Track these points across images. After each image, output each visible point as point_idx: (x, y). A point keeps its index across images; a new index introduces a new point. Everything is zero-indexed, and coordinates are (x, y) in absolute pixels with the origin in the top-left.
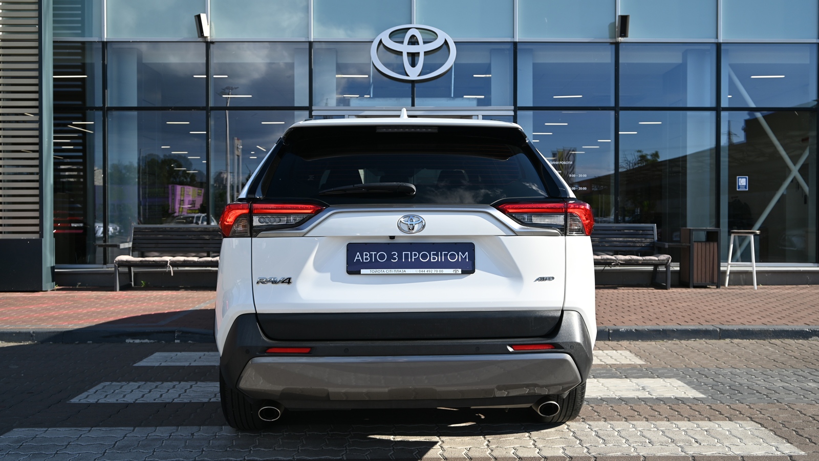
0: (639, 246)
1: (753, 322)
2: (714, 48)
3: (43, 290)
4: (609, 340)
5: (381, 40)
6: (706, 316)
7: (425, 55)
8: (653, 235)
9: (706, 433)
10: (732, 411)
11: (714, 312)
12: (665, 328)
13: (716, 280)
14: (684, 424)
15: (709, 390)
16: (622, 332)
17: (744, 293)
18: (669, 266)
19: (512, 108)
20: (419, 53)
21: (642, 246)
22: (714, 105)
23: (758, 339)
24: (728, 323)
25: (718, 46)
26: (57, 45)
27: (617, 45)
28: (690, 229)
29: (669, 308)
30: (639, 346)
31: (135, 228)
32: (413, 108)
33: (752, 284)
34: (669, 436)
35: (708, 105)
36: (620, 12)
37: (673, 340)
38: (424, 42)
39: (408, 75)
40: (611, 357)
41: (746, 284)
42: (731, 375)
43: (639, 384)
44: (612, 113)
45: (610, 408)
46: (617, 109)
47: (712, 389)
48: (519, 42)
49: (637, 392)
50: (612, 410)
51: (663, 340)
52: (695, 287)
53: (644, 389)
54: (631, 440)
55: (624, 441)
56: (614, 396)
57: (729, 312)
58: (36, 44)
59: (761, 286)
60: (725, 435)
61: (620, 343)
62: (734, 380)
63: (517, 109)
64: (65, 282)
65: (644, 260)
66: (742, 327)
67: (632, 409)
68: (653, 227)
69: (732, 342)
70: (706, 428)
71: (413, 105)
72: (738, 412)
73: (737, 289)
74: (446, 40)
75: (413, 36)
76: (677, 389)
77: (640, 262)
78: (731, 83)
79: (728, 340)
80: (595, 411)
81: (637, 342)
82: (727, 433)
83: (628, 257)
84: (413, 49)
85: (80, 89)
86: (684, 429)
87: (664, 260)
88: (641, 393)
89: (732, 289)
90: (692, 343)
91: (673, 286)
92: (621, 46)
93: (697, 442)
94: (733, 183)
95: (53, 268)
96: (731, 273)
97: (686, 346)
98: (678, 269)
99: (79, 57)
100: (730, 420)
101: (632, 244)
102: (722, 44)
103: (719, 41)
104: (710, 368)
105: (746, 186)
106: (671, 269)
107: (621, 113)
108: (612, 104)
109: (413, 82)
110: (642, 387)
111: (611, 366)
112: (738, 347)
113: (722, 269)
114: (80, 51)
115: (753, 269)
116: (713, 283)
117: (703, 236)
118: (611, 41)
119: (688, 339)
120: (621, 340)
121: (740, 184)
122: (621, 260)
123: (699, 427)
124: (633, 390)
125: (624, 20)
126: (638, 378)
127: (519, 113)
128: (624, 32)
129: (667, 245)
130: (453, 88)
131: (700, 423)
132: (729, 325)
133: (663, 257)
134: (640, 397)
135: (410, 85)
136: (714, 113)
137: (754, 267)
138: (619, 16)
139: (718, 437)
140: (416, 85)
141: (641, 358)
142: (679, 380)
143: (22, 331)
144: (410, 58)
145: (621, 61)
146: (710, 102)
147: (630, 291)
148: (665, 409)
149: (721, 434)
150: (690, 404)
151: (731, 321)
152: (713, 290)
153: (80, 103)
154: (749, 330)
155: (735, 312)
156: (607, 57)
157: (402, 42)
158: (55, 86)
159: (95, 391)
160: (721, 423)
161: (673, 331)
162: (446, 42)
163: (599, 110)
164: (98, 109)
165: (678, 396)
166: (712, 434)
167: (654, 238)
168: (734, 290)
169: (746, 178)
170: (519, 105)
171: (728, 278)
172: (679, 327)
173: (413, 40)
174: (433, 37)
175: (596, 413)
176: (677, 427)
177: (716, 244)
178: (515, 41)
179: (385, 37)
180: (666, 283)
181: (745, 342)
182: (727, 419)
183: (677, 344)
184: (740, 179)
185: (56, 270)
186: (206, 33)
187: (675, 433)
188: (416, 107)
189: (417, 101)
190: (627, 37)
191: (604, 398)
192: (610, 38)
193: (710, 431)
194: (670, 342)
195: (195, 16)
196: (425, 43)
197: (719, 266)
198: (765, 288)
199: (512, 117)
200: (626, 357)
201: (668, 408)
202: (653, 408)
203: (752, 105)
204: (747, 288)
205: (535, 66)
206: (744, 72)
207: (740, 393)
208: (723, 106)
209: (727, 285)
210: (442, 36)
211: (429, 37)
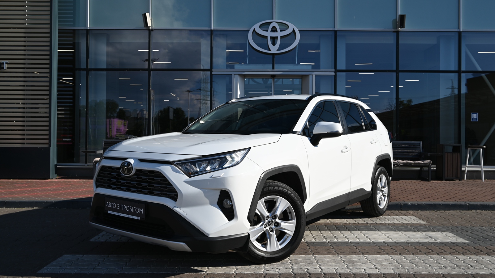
0: (411, 155)
1: (488, 200)
2: (457, 35)
3: (51, 178)
4: (401, 210)
5: (254, 29)
6: (458, 197)
7: (281, 38)
8: (420, 148)
9: (476, 262)
10: (488, 250)
11: (462, 194)
12: (435, 203)
13: (459, 176)
14: (462, 257)
15: (470, 238)
16: (409, 205)
17: (477, 184)
18: (431, 167)
19: (334, 70)
20: (277, 37)
21: (413, 155)
22: (457, 69)
23: (492, 211)
24: (473, 201)
25: (460, 33)
26: (61, 31)
27: (398, 32)
28: (443, 145)
29: (434, 192)
30: (420, 214)
31: (105, 141)
32: (273, 70)
33: (481, 178)
34: (455, 263)
35: (453, 69)
36: (399, 13)
37: (440, 210)
38: (280, 30)
39: (270, 50)
40: (405, 220)
41: (477, 179)
42: (481, 230)
43: (427, 235)
44: (395, 74)
45: (414, 248)
46: (397, 71)
47: (472, 238)
48: (338, 31)
49: (427, 239)
50: (416, 248)
51: (434, 211)
52: (446, 180)
53: (431, 237)
54: (432, 265)
55: (428, 266)
56: (414, 241)
57: (472, 195)
58: (48, 31)
59: (486, 180)
60: (488, 263)
61: (408, 212)
62: (484, 233)
63: (336, 71)
64: (63, 174)
65: (415, 163)
66: (482, 203)
67: (427, 248)
68: (420, 143)
69: (476, 212)
70: (475, 259)
71: (273, 68)
72: (492, 251)
73: (472, 181)
74: (294, 29)
75: (274, 27)
76: (451, 238)
77: (413, 164)
78: (467, 56)
79: (474, 211)
80: (405, 249)
81: (418, 212)
82: (489, 262)
83: (405, 161)
84: (274, 35)
85: (71, 58)
86: (462, 259)
87: (427, 163)
88: (430, 240)
89: (469, 181)
90: (452, 212)
91: (433, 180)
92: (400, 34)
93: (472, 267)
94: (468, 117)
95: (56, 166)
96: (468, 171)
97: (449, 214)
98: (435, 169)
99: (72, 39)
100: (488, 255)
101: (407, 154)
102: (462, 33)
103: (460, 31)
104: (467, 227)
105: (477, 118)
106: (432, 169)
107: (400, 74)
108: (395, 68)
109: (273, 55)
110: (429, 236)
111: (407, 224)
112: (480, 215)
113: (463, 169)
114: (72, 35)
115: (482, 169)
116: (457, 178)
117: (450, 149)
118: (394, 30)
119: (449, 210)
120: (409, 210)
121: (473, 118)
122: (401, 163)
123: (471, 259)
124: (425, 238)
125: (402, 17)
126: (425, 232)
127: (338, 73)
128: (402, 25)
129: (429, 154)
130: (297, 58)
131: (471, 256)
132: (473, 202)
133: (426, 162)
134: (430, 242)
135: (271, 56)
136: (457, 74)
137: (483, 168)
138: (399, 15)
139: (484, 264)
140: (275, 56)
141: (423, 220)
142: (450, 233)
143: (48, 201)
144: (272, 40)
145: (400, 42)
146: (454, 67)
147: (406, 182)
148: (447, 249)
149: (485, 262)
150: (461, 246)
151: (474, 199)
152: (457, 181)
153: (72, 66)
154: (487, 205)
155: (475, 195)
156: (391, 40)
157: (267, 31)
158: (59, 56)
159: (102, 235)
160: (483, 256)
161: (440, 205)
162: (294, 31)
163: (387, 72)
164: (83, 70)
165: (453, 241)
166: (480, 262)
167: (420, 150)
168: (470, 182)
169: (477, 114)
170: (337, 69)
171: (466, 175)
172: (444, 203)
173: (274, 29)
174: (286, 28)
175: (406, 251)
176: (458, 259)
177: (459, 154)
178: (336, 30)
179: (257, 27)
180: (429, 177)
181: (485, 212)
182: (487, 254)
183: (443, 213)
184: (473, 114)
185: (57, 167)
186: (149, 24)
187: (458, 262)
188: (275, 70)
189: (276, 66)
190: (404, 28)
191: (409, 242)
192: (393, 28)
193: (478, 261)
194: (438, 211)
195: (143, 14)
196: (281, 31)
197: (461, 168)
198: (489, 181)
199: (334, 76)
200: (414, 220)
201: (449, 248)
202: (440, 248)
203: (480, 69)
204: (478, 181)
205: (347, 45)
206: (474, 49)
207: (489, 240)
208: (462, 70)
209: (465, 179)
210: (292, 27)
211: (283, 27)
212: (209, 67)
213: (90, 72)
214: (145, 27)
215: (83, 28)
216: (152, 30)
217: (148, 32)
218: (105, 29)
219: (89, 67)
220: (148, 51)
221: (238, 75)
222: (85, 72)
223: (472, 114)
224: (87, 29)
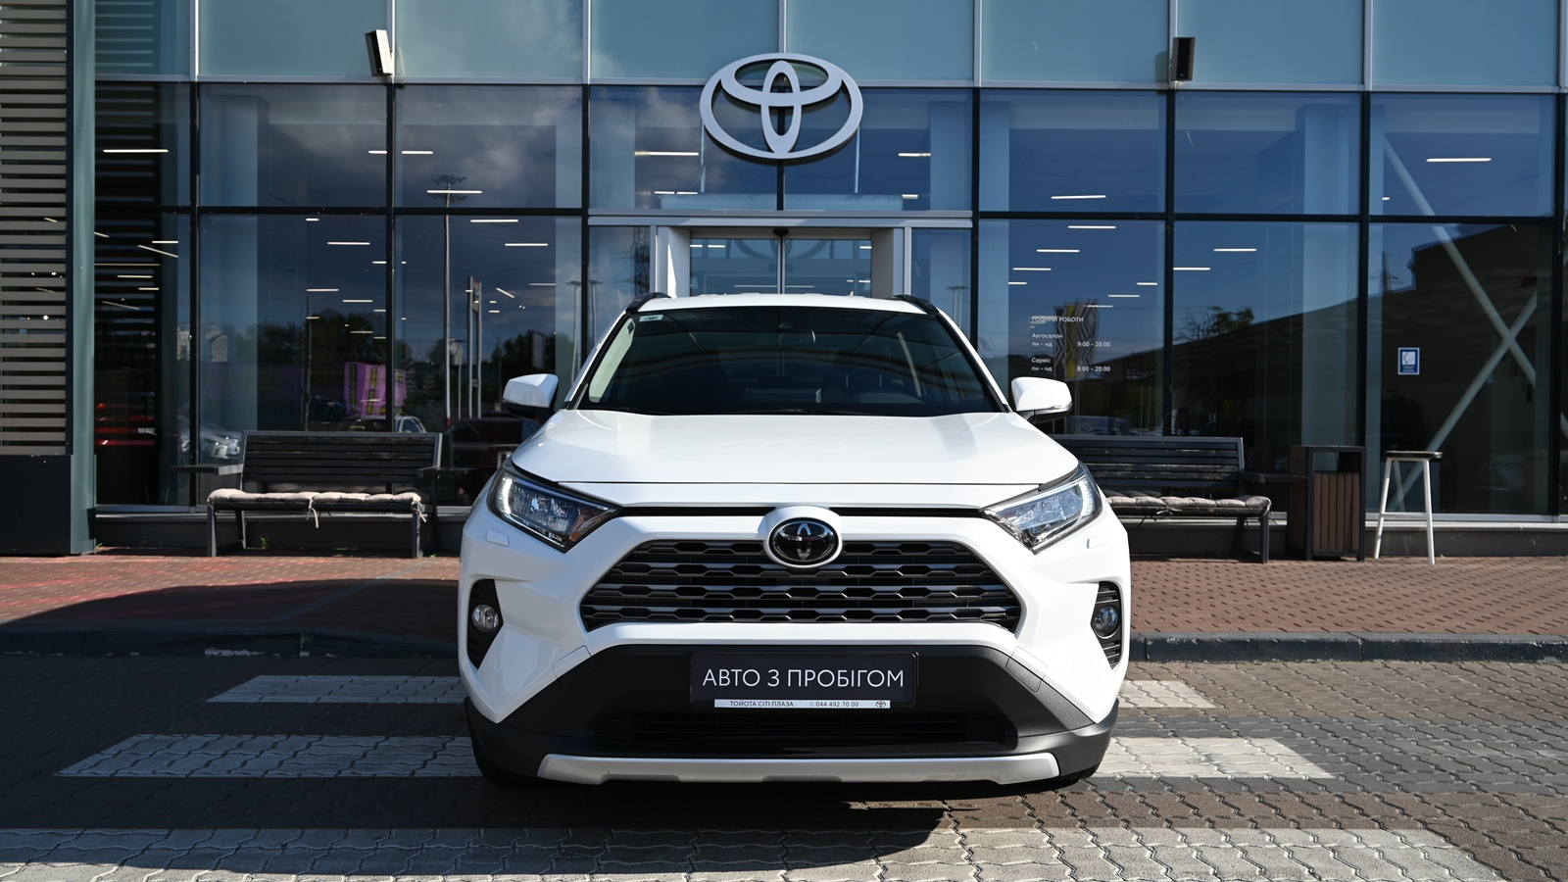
0: (1210, 480)
1: (1428, 628)
2: (1357, 102)
3: (72, 552)
4: (1146, 660)
5: (719, 84)
6: (1337, 615)
7: (803, 112)
8: (1237, 458)
9: (1332, 854)
10: (1386, 807)
11: (1352, 608)
12: (1255, 636)
13: (1356, 546)
14: (1288, 836)
15: (1340, 763)
16: (1170, 644)
17: (1410, 570)
18: (1267, 518)
19: (970, 213)
20: (792, 108)
21: (1215, 480)
22: (1355, 211)
23: (1438, 661)
24: (1380, 629)
25: (1365, 97)
26: (103, 89)
27: (1170, 94)
28: (1308, 448)
29: (1264, 598)
30: (1203, 672)
31: (250, 438)
32: (780, 213)
33: (1426, 554)
34: (1257, 861)
35: (1344, 211)
36: (1177, 32)
37: (1270, 661)
38: (801, 87)
39: (770, 150)
40: (1148, 694)
41: (1414, 554)
42: (1384, 732)
43: (1200, 749)
44: (1161, 226)
45: (1139, 800)
46: (1169, 217)
47: (1347, 760)
48: (982, 88)
49: (1195, 766)
50: (1144, 803)
51: (1251, 661)
52: (1316, 559)
53: (1209, 758)
54: (1177, 869)
55: (1163, 869)
56: (1149, 774)
57: (1381, 608)
58: (60, 85)
59: (1443, 558)
60: (1371, 858)
61: (1167, 665)
62: (1390, 743)
63: (978, 216)
64: (113, 537)
65: (1218, 506)
66: (1407, 637)
67: (1183, 802)
68: (1236, 444)
69: (1386, 666)
70: (1332, 844)
71: (780, 206)
72: (1398, 811)
73: (1397, 562)
74: (843, 83)
75: (781, 76)
76: (1276, 760)
77: (1212, 510)
78: (1390, 172)
79: (1378, 663)
80: (1108, 805)
81: (1200, 665)
82: (1376, 855)
83: (1187, 501)
84: (781, 100)
85: (148, 174)
86: (1287, 844)
87: (1256, 506)
88: (1203, 768)
89: (1387, 562)
90: (1308, 667)
91: (1274, 556)
92: (1179, 99)
93: (1312, 873)
94: (1390, 359)
95: (92, 512)
96: (1386, 531)
97: (1297, 672)
98: (1285, 523)
99: (148, 114)
100: (1383, 827)
101: (1195, 476)
102: (1372, 96)
103: (1366, 89)
104: (1343, 718)
105: (1416, 365)
106: (1271, 523)
107: (1178, 224)
108: (1161, 208)
109: (780, 163)
110: (1206, 756)
111: (1148, 711)
112: (1397, 676)
113: (1368, 524)
114: (149, 101)
115: (1429, 525)
116: (1350, 553)
117: (1331, 461)
118: (1160, 88)
119: (1301, 659)
120: (1170, 661)
121: (1404, 363)
122: (1175, 506)
123: (1318, 842)
124: (1188, 762)
125: (1185, 46)
126: (1198, 738)
127: (982, 223)
128: (1184, 70)
129: (1262, 478)
130: (857, 175)
131: (1320, 832)
132: (1380, 633)
133: (1256, 501)
134: (1200, 776)
135: (774, 169)
136: (1355, 227)
137: (1431, 521)
138: (1175, 39)
139: (1357, 864)
140: (787, 169)
141: (1206, 696)
142: (1280, 741)
144: (776, 118)
145: (1178, 127)
146: (1346, 205)
147: (1190, 564)
148: (1250, 804)
149: (1363, 857)
150: (1301, 793)
151: (1385, 624)
152: (1351, 563)
153: (149, 199)
154: (1421, 643)
155: (1392, 607)
156: (1151, 119)
157: (760, 88)
158: (99, 168)
160: (1363, 833)
161: (1271, 643)
162: (844, 88)
163: (1135, 219)
164: (183, 210)
165: (1277, 775)
166: (1345, 857)
167: (1238, 465)
168: (1391, 566)
169: (1416, 351)
170: (982, 208)
171: (1379, 542)
172: (1284, 636)
173: (781, 84)
174: (820, 78)
175: (1109, 810)
176: (1274, 842)
177: (1356, 477)
178: (976, 86)
179: (727, 76)
180: (1261, 551)
181: (1413, 666)
182: (1377, 825)
183: (1279, 669)
184: (1404, 353)
185: (97, 516)
186: (388, 65)
187: (1270, 854)
188: (786, 210)
189: (787, 199)
190: (1191, 79)
191: (1128, 778)
192: (1158, 81)
193: (1341, 849)
194: (1265, 664)
195: (367, 35)
196: (803, 88)
197: (1363, 520)
198: (1451, 562)
199: (970, 232)
200: (1177, 694)
201: (1257, 799)
202: (1226, 800)
203: (1429, 212)
204: (1416, 561)
205: (1014, 135)
206: (1413, 150)
207: (1401, 770)
208: (1372, 212)
209: (1377, 556)
210: (836, 76)
211: (811, 78)
212: (579, 205)
213: (204, 219)
214: (374, 75)
215: (178, 78)
216: (400, 86)
217: (383, 91)
218: (248, 83)
219: (201, 202)
220: (385, 152)
221: (670, 227)
222: (185, 219)
223: (1402, 351)
224: (192, 80)
